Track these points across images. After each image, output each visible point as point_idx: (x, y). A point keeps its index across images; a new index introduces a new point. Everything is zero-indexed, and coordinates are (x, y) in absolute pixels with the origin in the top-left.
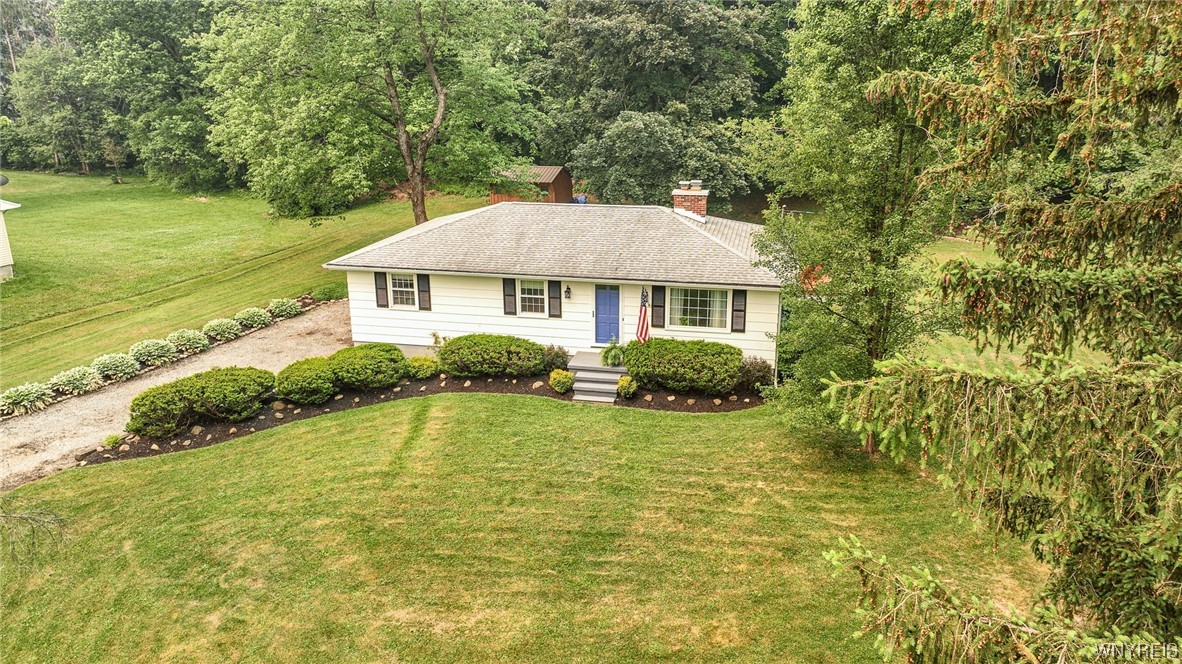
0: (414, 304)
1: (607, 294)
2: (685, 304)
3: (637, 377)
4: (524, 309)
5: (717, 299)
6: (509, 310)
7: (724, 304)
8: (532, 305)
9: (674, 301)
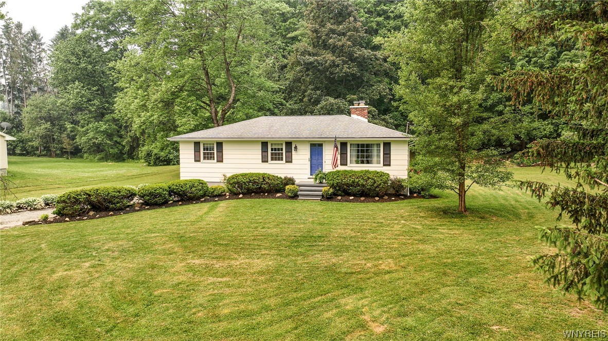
0: (214, 159)
1: (316, 148)
2: (358, 152)
3: (332, 186)
4: (272, 159)
5: (375, 148)
6: (265, 160)
7: (379, 151)
8: (277, 157)
9: (352, 151)
